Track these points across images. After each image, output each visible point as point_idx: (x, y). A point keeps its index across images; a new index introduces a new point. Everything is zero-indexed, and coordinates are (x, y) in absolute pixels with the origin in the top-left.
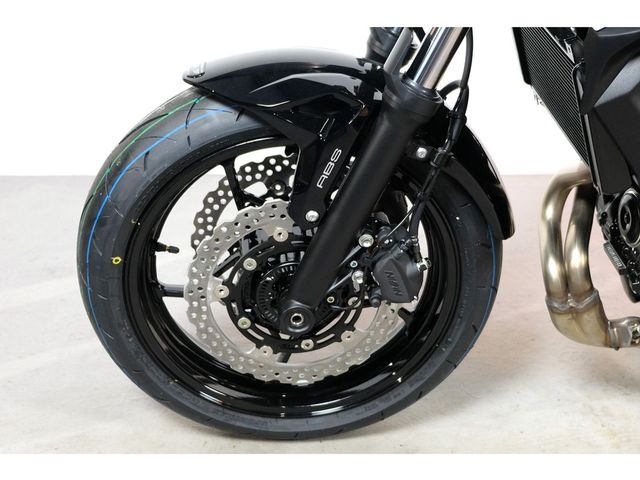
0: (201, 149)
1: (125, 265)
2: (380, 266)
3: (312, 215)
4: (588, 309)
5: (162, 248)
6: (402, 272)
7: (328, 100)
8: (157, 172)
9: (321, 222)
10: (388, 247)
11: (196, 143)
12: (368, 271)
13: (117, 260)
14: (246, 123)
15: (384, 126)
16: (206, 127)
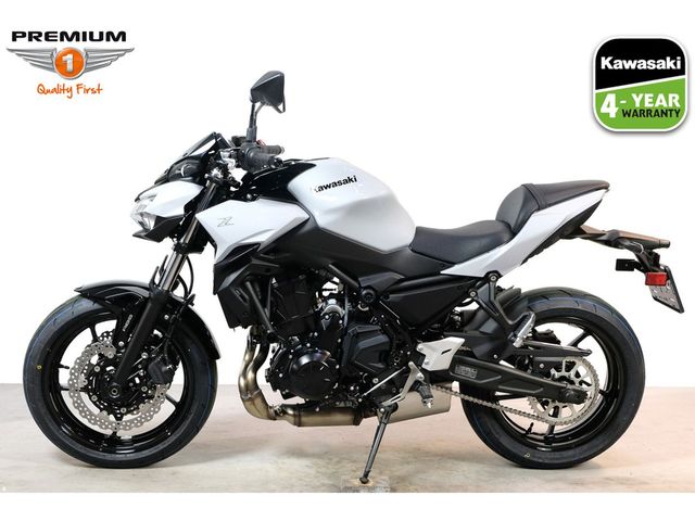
0: (79, 316)
1: (43, 369)
2: (150, 367)
3: (121, 343)
4: (256, 396)
5: (62, 366)
6: (160, 370)
7: (132, 298)
8: (59, 327)
9: (126, 346)
10: (154, 358)
11: (76, 314)
12: (145, 368)
13: (40, 367)
14: (97, 306)
15: (149, 305)
16: (80, 308)
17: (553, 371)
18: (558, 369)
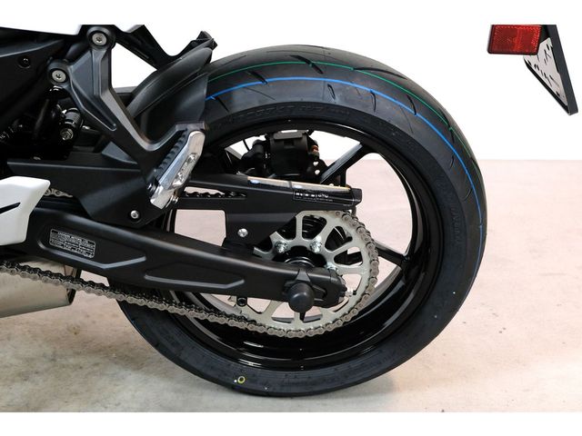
17: (276, 237)
18: (289, 232)
